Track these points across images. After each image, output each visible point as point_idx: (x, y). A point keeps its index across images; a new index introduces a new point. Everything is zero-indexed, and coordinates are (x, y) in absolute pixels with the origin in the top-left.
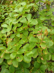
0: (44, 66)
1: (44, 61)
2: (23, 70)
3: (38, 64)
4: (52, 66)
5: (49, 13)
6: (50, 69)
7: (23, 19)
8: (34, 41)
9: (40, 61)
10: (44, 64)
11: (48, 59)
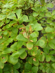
0: (36, 67)
1: (37, 63)
2: (12, 71)
3: (29, 65)
4: (47, 68)
5: (43, 8)
6: (45, 70)
7: (12, 15)
8: (21, 40)
9: (32, 62)
10: (36, 65)
11: (41, 60)
